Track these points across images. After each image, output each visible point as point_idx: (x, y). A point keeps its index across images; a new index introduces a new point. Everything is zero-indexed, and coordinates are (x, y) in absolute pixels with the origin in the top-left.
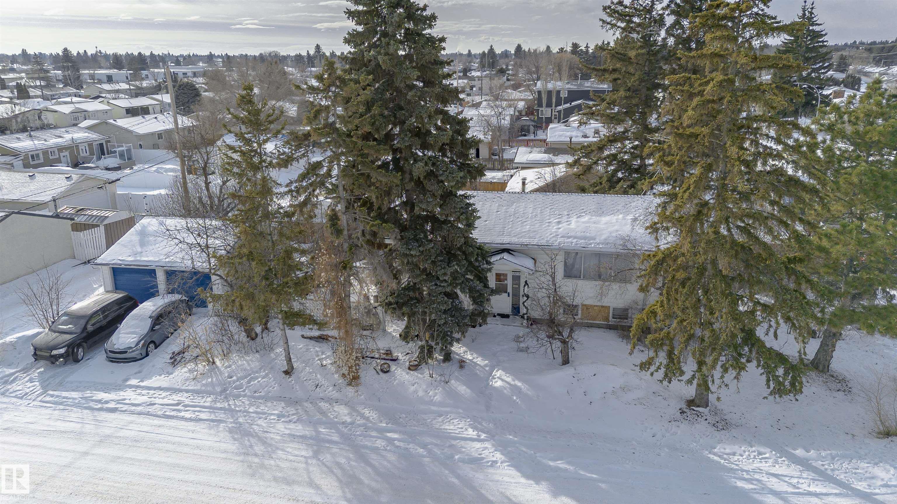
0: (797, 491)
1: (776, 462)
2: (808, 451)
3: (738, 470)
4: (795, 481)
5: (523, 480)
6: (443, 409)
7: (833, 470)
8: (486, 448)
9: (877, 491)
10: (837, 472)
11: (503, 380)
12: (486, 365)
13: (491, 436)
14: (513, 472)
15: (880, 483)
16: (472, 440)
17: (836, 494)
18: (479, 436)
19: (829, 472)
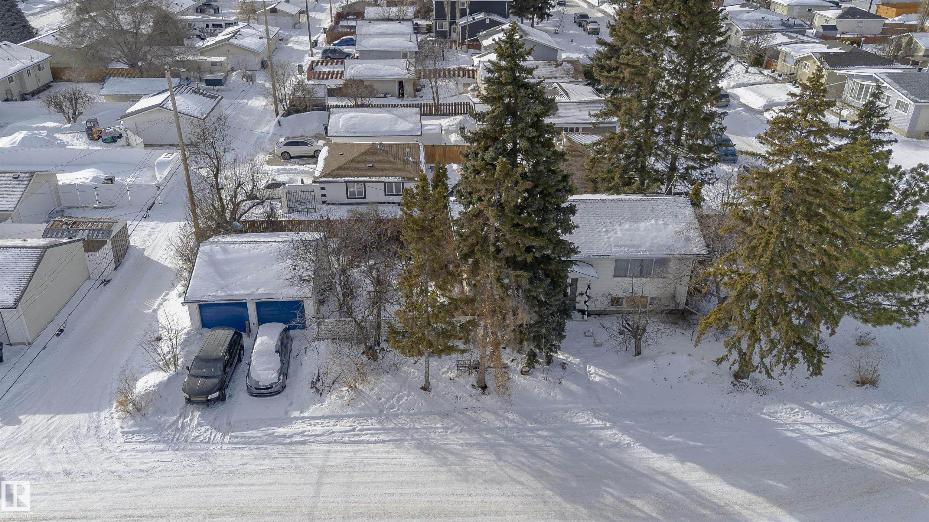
0: (823, 433)
1: (803, 414)
2: (820, 403)
3: (783, 424)
4: (819, 426)
5: (655, 455)
6: (567, 406)
7: (838, 415)
8: (615, 434)
9: (867, 425)
10: (841, 416)
11: (600, 376)
12: (579, 364)
13: (614, 424)
14: (645, 450)
15: (867, 420)
16: (601, 428)
17: (846, 432)
18: (605, 424)
19: (837, 416)
